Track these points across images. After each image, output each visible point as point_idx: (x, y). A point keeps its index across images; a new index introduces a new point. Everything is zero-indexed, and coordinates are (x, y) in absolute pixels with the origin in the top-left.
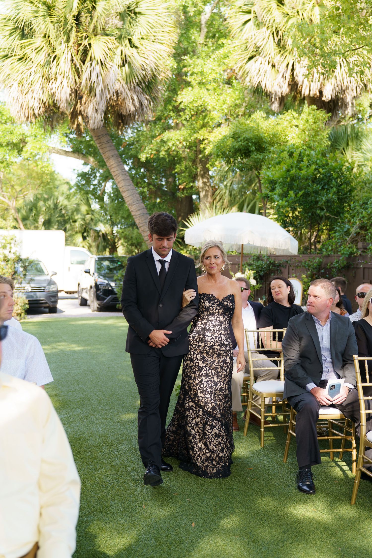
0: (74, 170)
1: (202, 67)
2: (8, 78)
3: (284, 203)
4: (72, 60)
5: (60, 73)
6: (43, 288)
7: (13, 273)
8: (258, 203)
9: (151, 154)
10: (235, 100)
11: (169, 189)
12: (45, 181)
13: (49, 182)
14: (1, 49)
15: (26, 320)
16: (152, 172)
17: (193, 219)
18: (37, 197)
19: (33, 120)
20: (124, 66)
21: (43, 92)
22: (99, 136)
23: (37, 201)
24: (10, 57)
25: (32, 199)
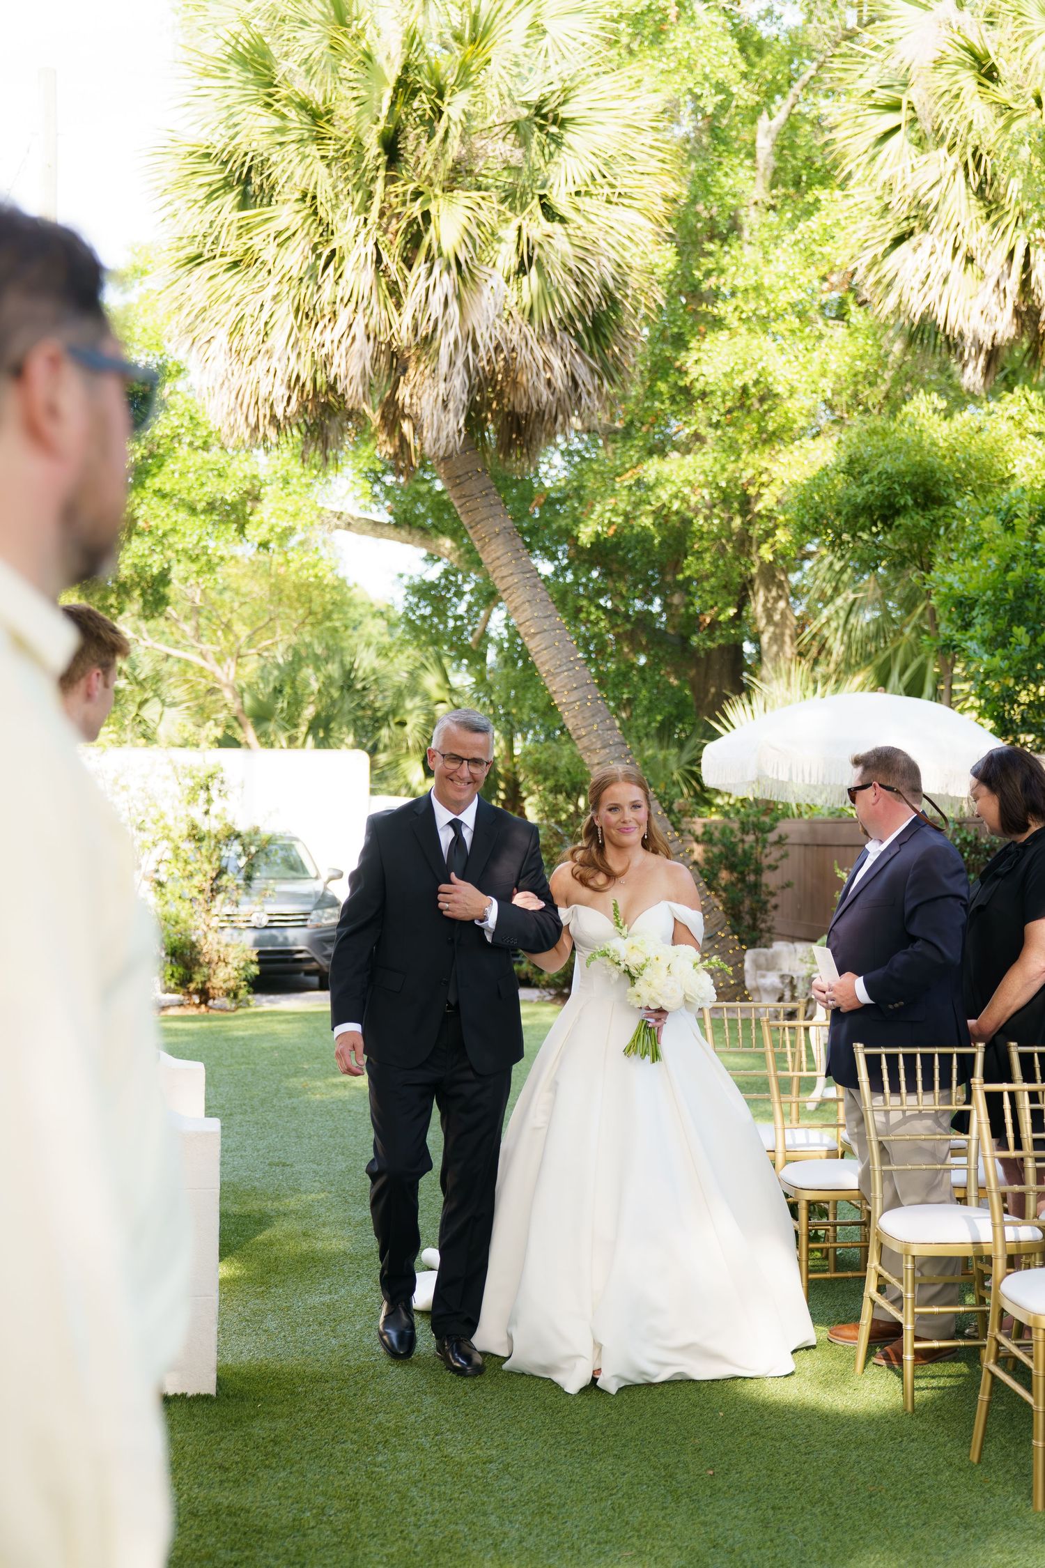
0: (401, 576)
1: (757, 274)
2: (203, 321)
3: (997, 661)
4: (379, 260)
5: (345, 300)
6: (302, 917)
7: (214, 875)
8: (931, 662)
9: (611, 523)
10: (854, 358)
11: (674, 628)
12: (320, 610)
13: (331, 612)
14: (181, 238)
15: (252, 1010)
16: (621, 576)
17: (737, 712)
18: (296, 653)
19: (272, 433)
20: (525, 273)
21: (299, 354)
22: (458, 477)
23: (296, 666)
24: (208, 260)
25: (281, 661)
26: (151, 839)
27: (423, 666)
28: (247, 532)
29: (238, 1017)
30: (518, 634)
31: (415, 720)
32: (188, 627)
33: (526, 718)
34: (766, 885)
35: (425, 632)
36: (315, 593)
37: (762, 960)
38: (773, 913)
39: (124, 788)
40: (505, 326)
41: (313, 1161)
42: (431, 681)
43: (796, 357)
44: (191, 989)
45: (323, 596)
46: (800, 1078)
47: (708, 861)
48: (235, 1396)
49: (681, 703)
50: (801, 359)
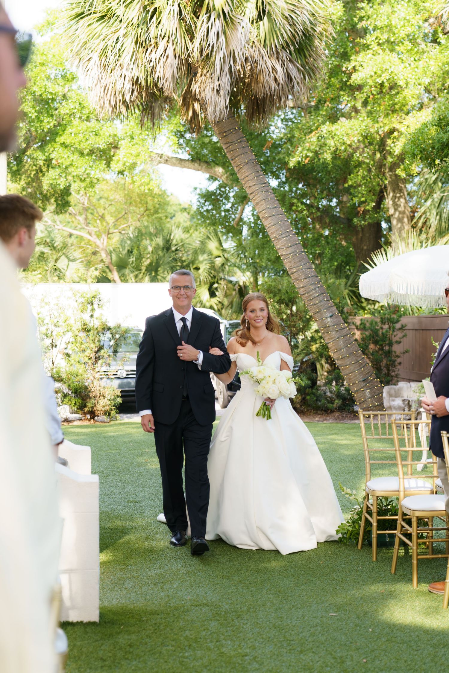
0: (195, 189)
1: (388, 18)
2: (85, 49)
4: (180, 13)
5: (162, 36)
7: (96, 350)
9: (307, 157)
11: (344, 214)
12: (152, 208)
13: (158, 209)
14: (73, 4)
15: (119, 422)
16: (315, 186)
17: (379, 259)
18: (140, 231)
19: (123, 109)
20: (261, 20)
21: (138, 66)
22: (225, 132)
23: (140, 238)
24: (87, 15)
25: (131, 236)
26: (62, 331)
27: (208, 237)
28: (111, 166)
29: (111, 426)
30: (258, 218)
31: (204, 267)
32: (81, 219)
33: (264, 264)
34: (395, 352)
35: (208, 218)
36: (149, 198)
37: (393, 392)
38: (399, 367)
39: (46, 303)
40: (250, 49)
41: (151, 500)
42: (212, 245)
43: (409, 65)
44: (85, 411)
45: (153, 201)
46: (413, 451)
47: (363, 339)
48: (109, 622)
49: (349, 255)
50: (412, 66)
